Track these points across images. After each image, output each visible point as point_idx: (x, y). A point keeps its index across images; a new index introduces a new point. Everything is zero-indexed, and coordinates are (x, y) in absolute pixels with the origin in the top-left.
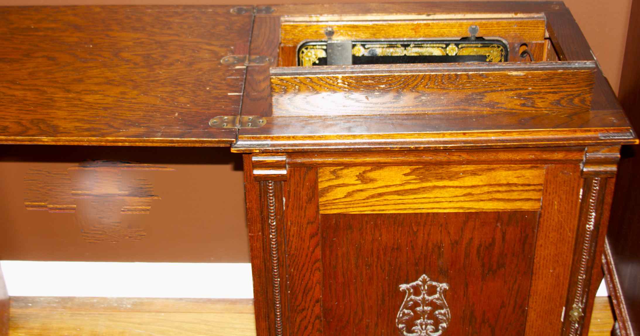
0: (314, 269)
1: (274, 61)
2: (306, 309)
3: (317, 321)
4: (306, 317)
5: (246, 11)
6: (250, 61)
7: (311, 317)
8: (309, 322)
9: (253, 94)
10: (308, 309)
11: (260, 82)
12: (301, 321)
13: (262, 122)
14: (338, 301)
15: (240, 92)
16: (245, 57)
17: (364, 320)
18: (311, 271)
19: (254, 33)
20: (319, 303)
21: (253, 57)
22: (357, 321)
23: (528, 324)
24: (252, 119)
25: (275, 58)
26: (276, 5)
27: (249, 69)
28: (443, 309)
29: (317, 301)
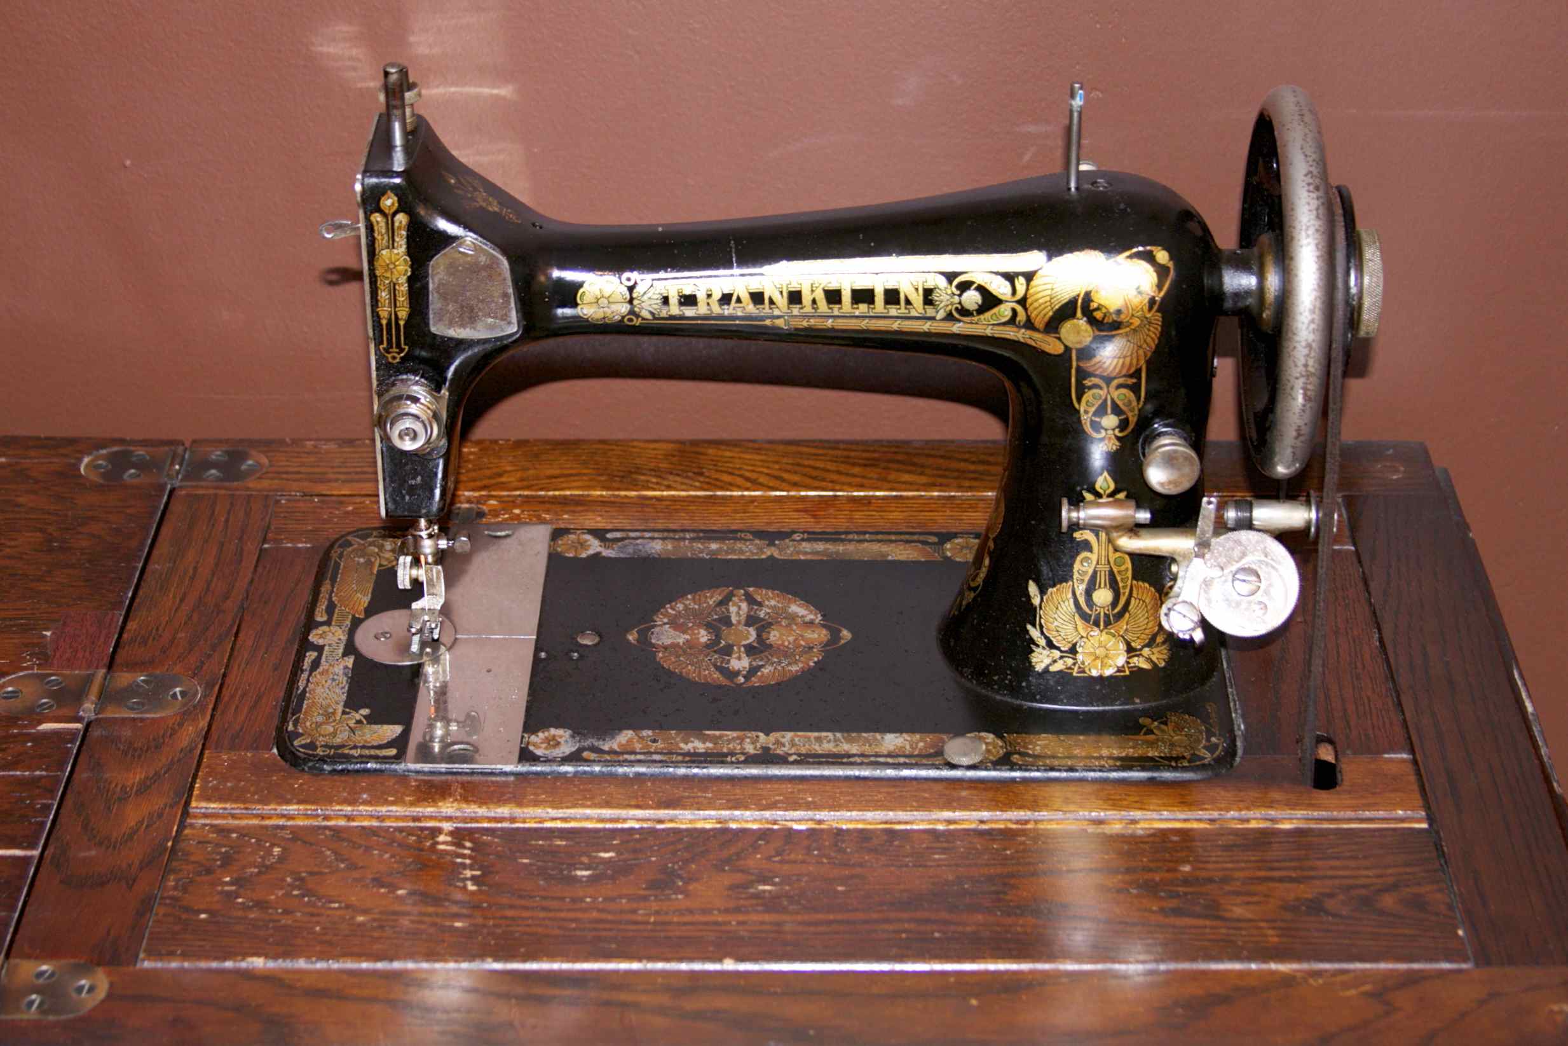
1: (204, 696)
5: (142, 466)
6: (106, 697)
9: (82, 854)
11: (124, 798)
13: (91, 989)
15: (32, 847)
16: (89, 679)
19: (153, 566)
21: (124, 678)
24: (52, 974)
25: (209, 686)
26: (268, 445)
27: (96, 733)
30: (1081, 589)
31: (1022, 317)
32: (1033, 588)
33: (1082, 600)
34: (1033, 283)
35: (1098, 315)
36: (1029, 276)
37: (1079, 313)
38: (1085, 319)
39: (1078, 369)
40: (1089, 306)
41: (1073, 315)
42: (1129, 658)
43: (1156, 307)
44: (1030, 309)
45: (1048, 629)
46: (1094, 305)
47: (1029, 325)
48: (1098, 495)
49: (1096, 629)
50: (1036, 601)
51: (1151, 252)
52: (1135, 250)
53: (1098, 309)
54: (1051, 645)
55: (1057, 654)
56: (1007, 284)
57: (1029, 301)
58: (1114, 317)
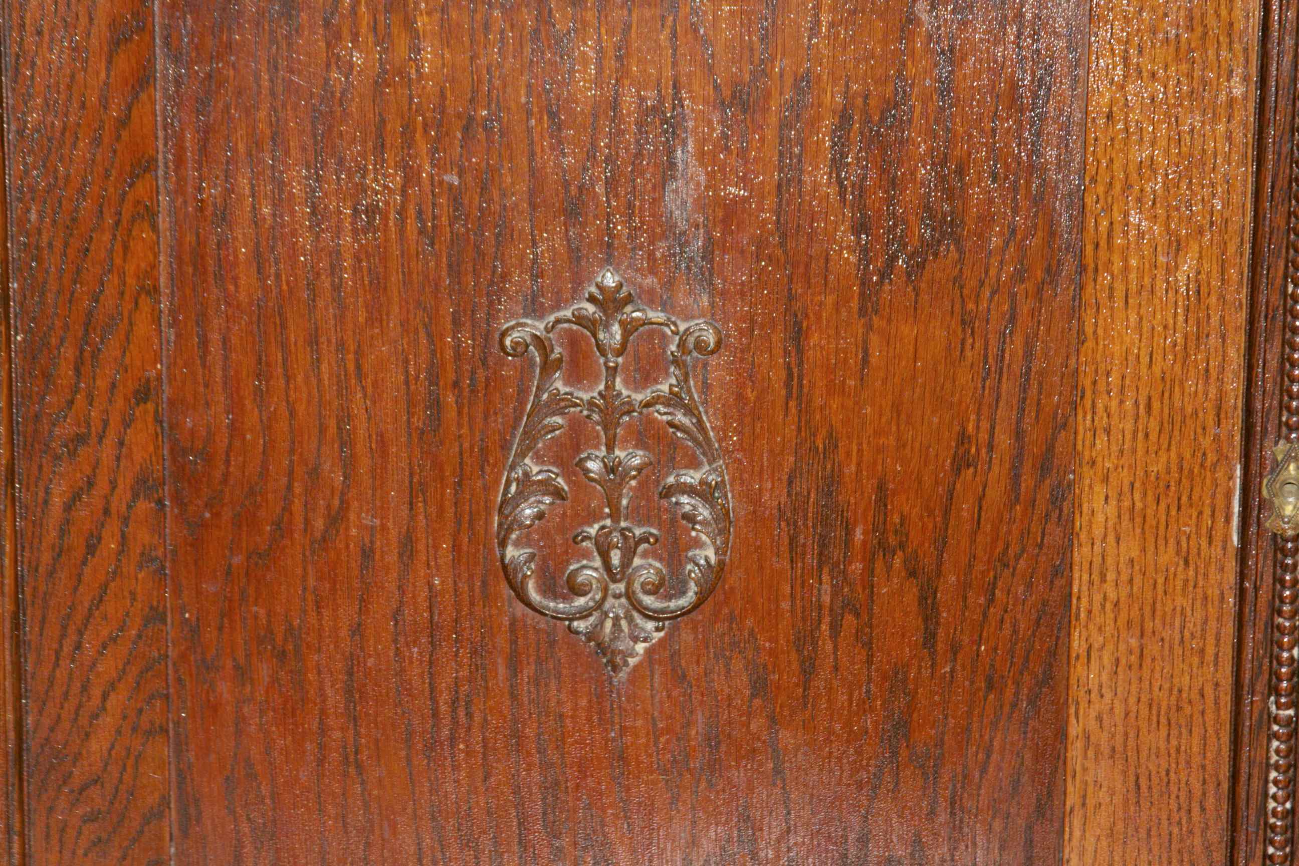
0: (126, 217)
2: (94, 440)
3: (144, 506)
4: (90, 484)
7: (113, 485)
8: (107, 512)
10: (101, 438)
12: (68, 508)
14: (235, 406)
17: (352, 516)
18: (118, 223)
20: (150, 406)
22: (319, 524)
23: (1081, 555)
28: (695, 464)
29: (143, 394)
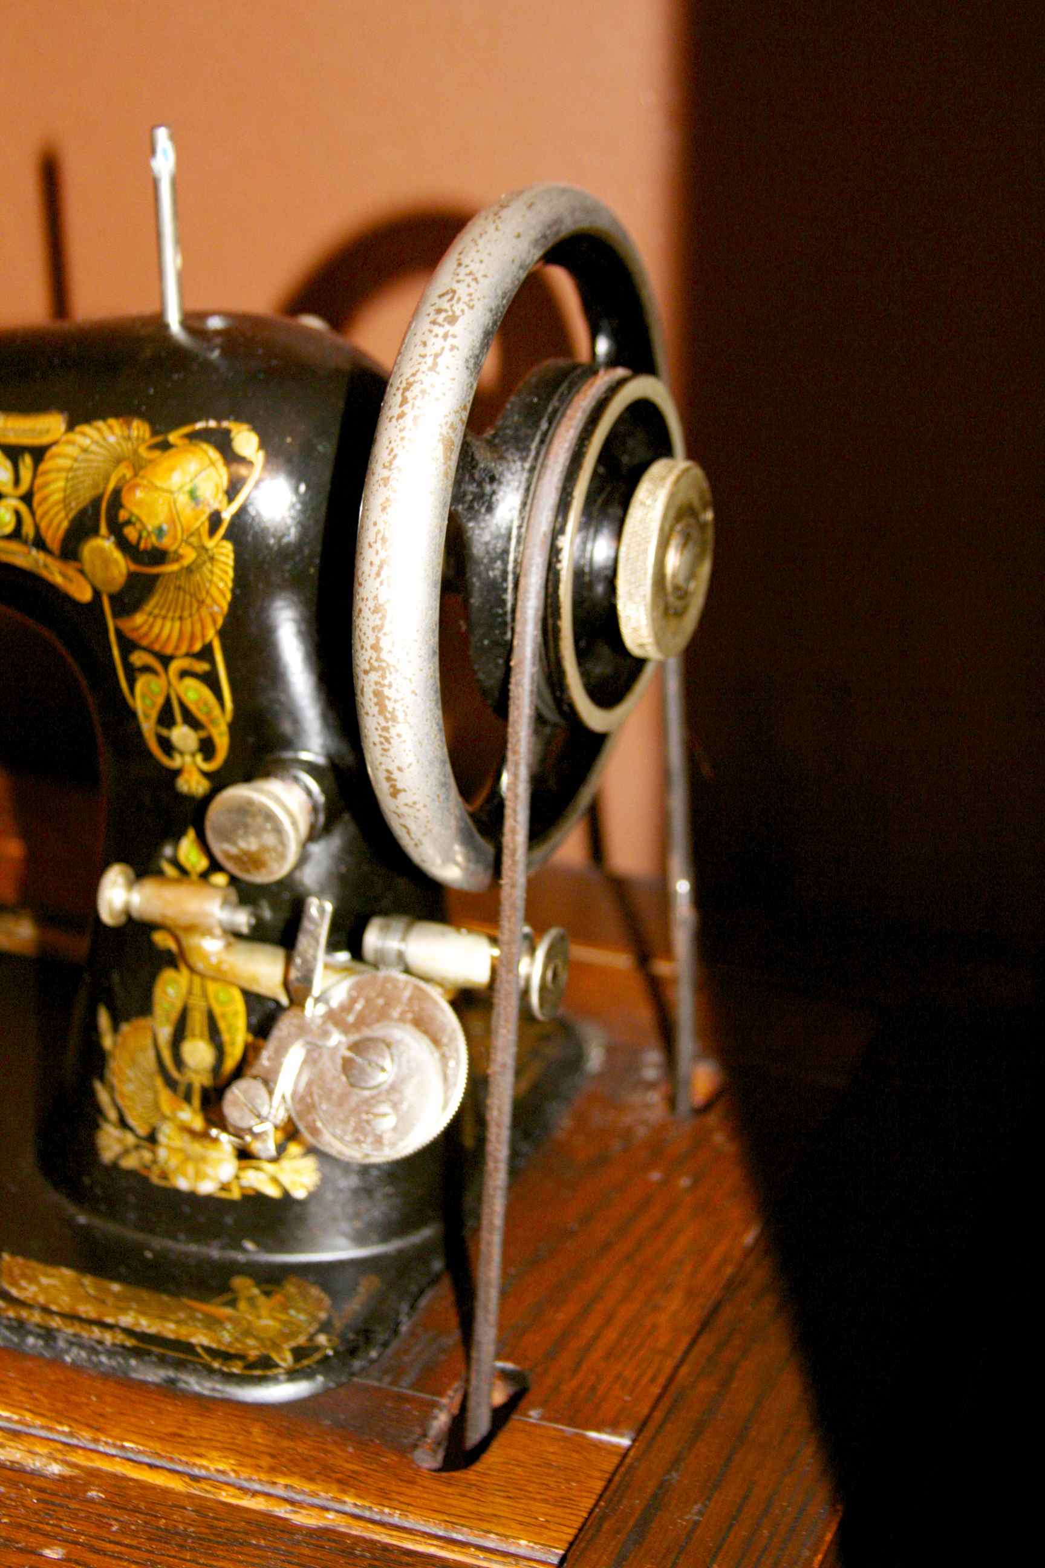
30: (165, 1033)
31: (28, 529)
32: (104, 1020)
33: (167, 1055)
34: (43, 467)
35: (131, 533)
36: (39, 453)
37: (103, 529)
38: (112, 539)
39: (119, 633)
40: (116, 515)
41: (95, 532)
42: (241, 1169)
43: (222, 531)
44: (39, 512)
45: (123, 1096)
46: (123, 515)
47: (39, 543)
48: (183, 871)
49: (185, 1106)
50: (108, 1042)
51: (227, 432)
52: (200, 425)
53: (128, 522)
54: (123, 1123)
55: (130, 1139)
56: (8, 464)
57: (37, 499)
58: (154, 539)
